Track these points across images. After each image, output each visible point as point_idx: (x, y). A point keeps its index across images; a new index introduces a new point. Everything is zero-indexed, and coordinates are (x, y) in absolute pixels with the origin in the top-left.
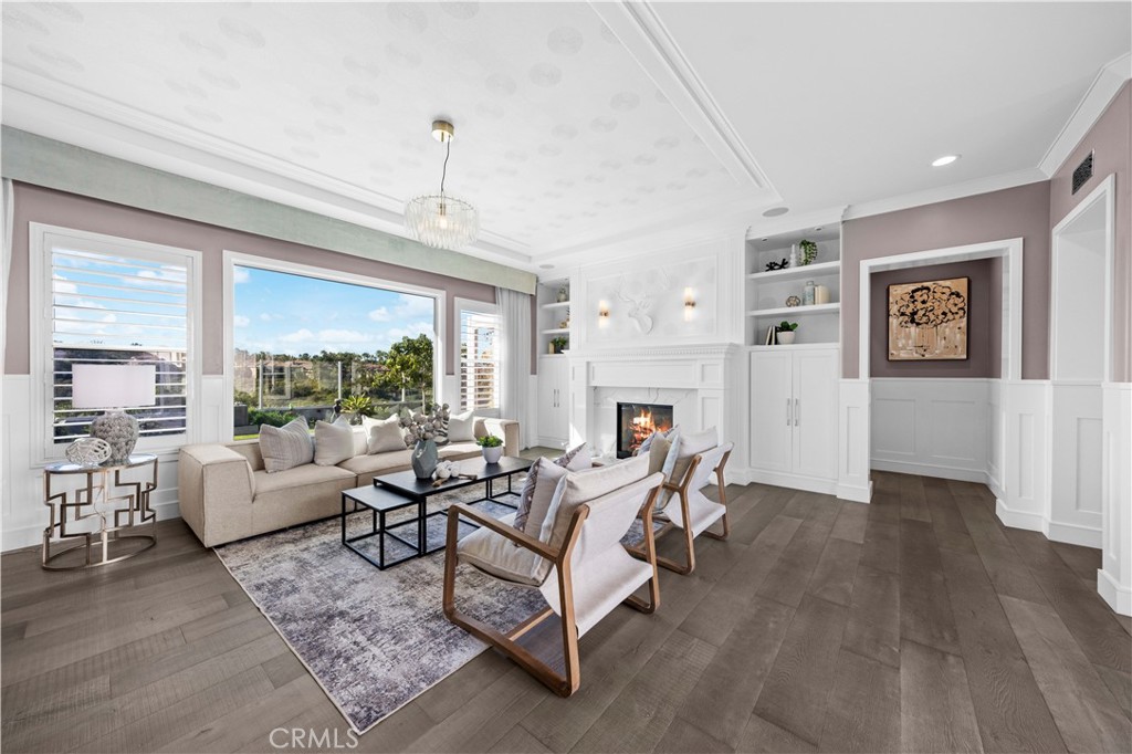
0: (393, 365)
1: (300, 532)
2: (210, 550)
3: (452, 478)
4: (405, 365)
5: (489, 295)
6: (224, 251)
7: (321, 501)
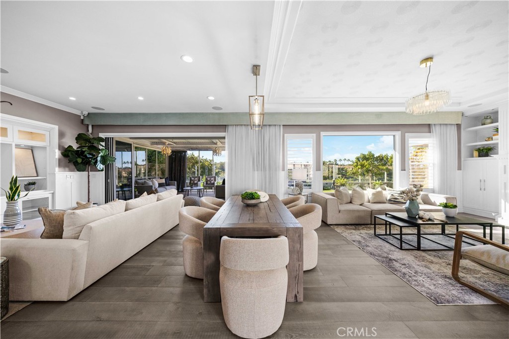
0: (357, 166)
1: (353, 227)
2: (329, 225)
3: (430, 220)
4: (362, 166)
5: (427, 129)
6: (321, 132)
7: (359, 217)
